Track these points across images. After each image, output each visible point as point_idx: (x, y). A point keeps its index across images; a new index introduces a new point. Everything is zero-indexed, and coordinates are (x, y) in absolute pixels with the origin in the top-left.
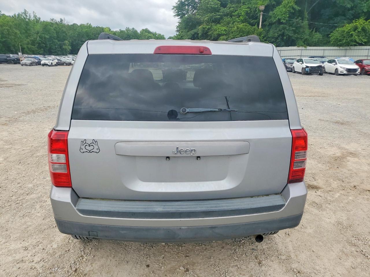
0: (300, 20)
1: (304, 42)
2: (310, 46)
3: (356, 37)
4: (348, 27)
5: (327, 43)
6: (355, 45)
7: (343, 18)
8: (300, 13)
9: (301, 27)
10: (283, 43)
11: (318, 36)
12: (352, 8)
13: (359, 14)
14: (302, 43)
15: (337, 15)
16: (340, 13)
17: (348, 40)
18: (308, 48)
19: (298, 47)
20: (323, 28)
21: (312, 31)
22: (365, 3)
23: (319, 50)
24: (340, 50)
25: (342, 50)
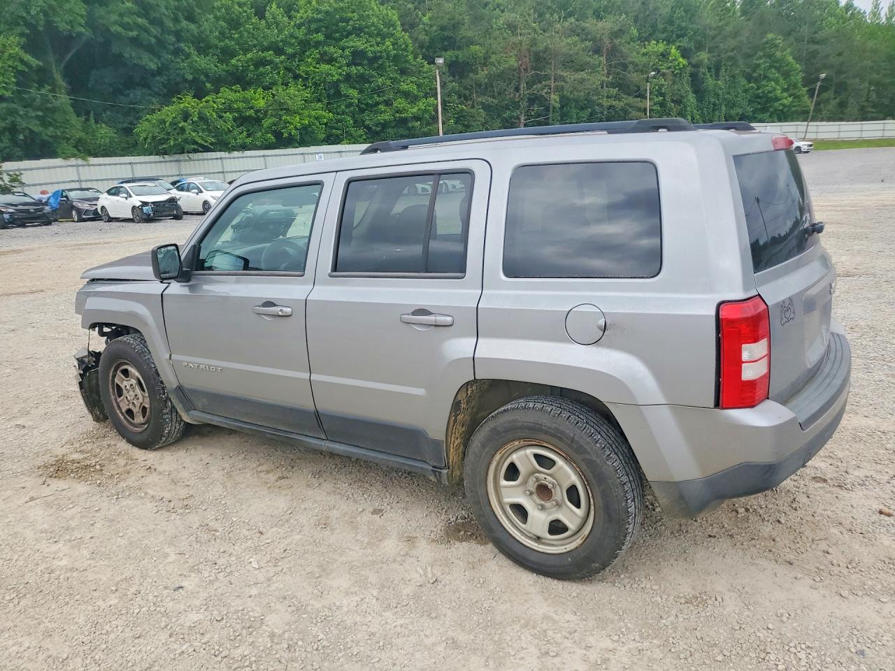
0: (49, 90)
1: (76, 147)
2: (96, 156)
3: (194, 134)
4: (169, 112)
5: (128, 148)
6: (195, 151)
7: (145, 91)
8: (42, 77)
9: (54, 110)
10: (20, 153)
11: (105, 133)
12: (159, 72)
13: (177, 84)
14: (71, 148)
15: (130, 84)
16: (137, 80)
17: (180, 140)
18: (93, 160)
19: (64, 159)
20: (108, 113)
21: (87, 120)
22: (183, 61)
23: (120, 164)
24: (165, 162)
25: (170, 161)
